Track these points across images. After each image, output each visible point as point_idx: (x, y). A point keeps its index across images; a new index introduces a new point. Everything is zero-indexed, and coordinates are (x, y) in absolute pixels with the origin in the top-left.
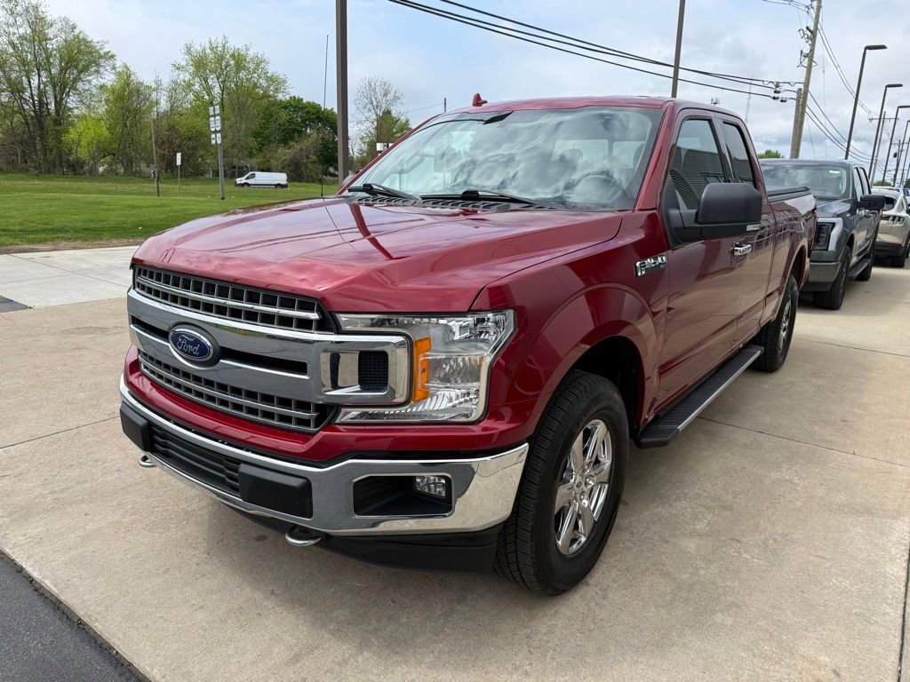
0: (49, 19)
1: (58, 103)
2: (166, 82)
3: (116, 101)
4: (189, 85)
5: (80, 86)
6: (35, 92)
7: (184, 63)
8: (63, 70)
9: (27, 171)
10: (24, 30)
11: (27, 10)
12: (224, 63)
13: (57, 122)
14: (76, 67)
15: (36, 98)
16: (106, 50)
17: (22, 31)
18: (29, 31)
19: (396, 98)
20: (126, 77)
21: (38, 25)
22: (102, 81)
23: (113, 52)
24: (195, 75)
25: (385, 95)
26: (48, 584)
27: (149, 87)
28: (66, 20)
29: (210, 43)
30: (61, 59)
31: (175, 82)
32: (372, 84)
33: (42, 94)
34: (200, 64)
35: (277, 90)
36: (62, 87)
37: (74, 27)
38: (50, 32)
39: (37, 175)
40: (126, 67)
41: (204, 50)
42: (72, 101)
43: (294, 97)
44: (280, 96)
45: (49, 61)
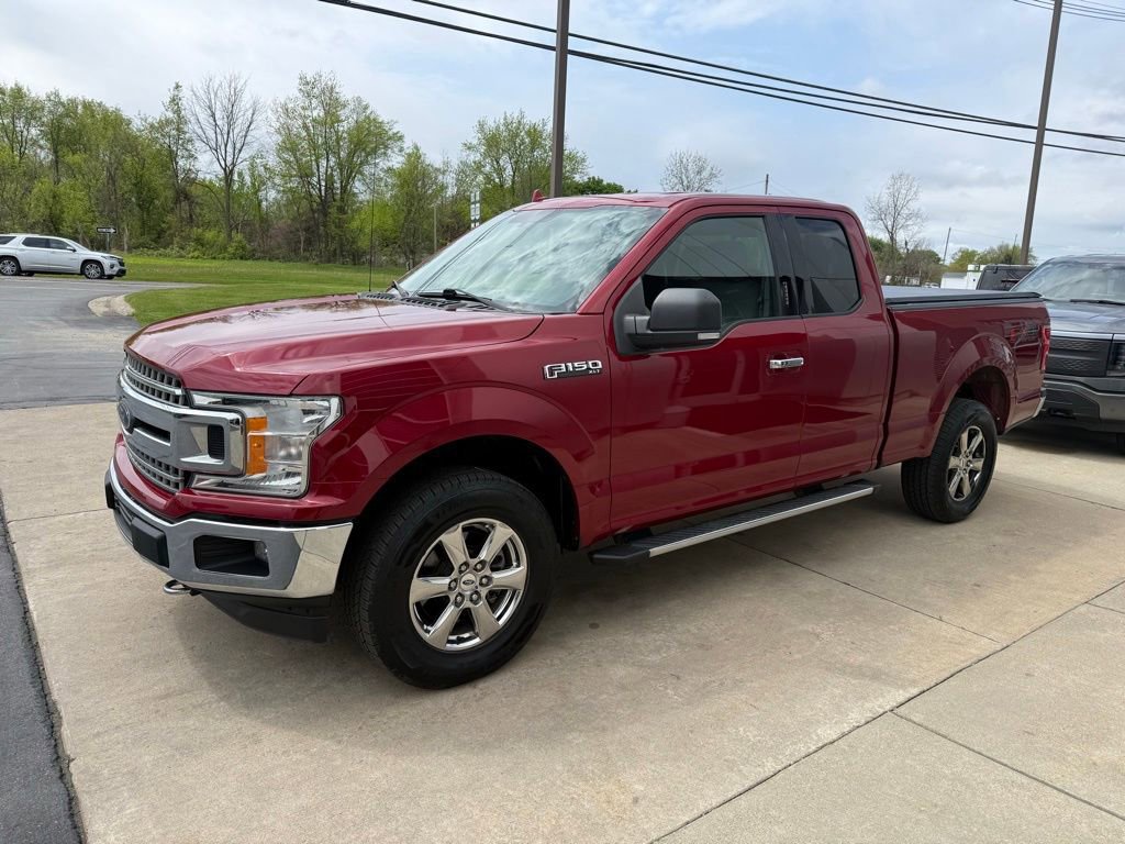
0: (342, 99)
1: (344, 189)
2: (455, 164)
3: (402, 186)
4: (479, 167)
5: (367, 170)
6: (323, 177)
7: (475, 142)
8: (351, 154)
9: (307, 259)
10: (318, 113)
11: (323, 92)
12: (518, 141)
13: (341, 210)
14: (364, 150)
15: (323, 183)
16: (395, 131)
17: (315, 114)
18: (322, 114)
19: (712, 175)
20: (415, 158)
21: (332, 105)
22: (390, 164)
23: (402, 132)
24: (485, 155)
25: (699, 173)
26: (35, 615)
27: (437, 170)
28: (359, 100)
29: (505, 119)
30: (351, 142)
31: (464, 163)
32: (685, 160)
33: (330, 179)
34: (493, 143)
35: (574, 171)
36: (349, 170)
37: (366, 108)
38: (343, 114)
39: (316, 264)
40: (416, 148)
41: (498, 128)
42: (358, 186)
43: (594, 178)
44: (577, 178)
45: (338, 143)
